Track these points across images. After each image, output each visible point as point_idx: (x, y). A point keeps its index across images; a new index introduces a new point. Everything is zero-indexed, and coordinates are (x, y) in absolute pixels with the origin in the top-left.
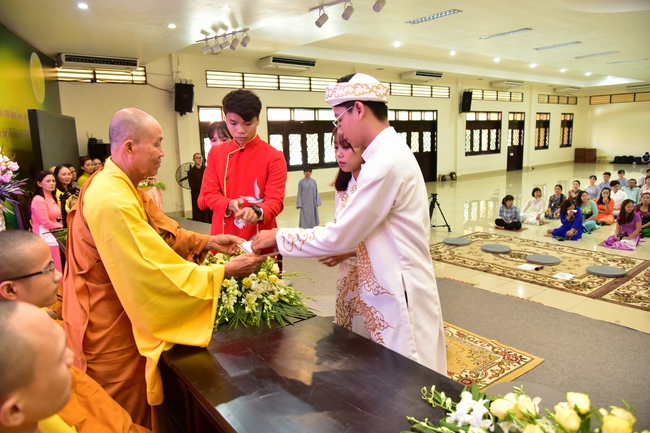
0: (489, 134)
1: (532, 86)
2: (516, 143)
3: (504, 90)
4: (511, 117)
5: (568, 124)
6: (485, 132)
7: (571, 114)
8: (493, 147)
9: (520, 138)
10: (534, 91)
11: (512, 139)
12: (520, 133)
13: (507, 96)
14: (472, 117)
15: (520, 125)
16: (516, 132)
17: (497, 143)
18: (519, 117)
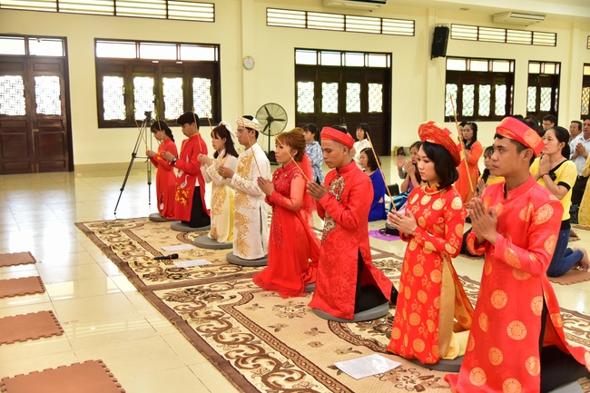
0: (493, 93)
2: (546, 107)
3: (519, 27)
4: (535, 69)
6: (485, 90)
8: (500, 111)
9: (554, 100)
11: (538, 101)
12: (553, 94)
13: (526, 37)
14: (459, 66)
15: (553, 81)
16: (546, 92)
17: (509, 106)
18: (549, 70)
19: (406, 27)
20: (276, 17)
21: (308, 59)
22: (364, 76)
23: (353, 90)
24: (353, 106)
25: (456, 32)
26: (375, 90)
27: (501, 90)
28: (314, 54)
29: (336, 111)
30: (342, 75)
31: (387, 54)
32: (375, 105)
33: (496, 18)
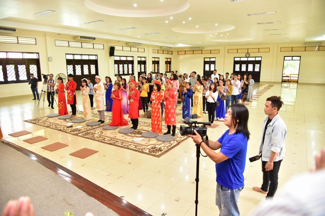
0: (128, 66)
1: (148, 46)
2: (143, 70)
3: (134, 47)
4: (139, 59)
5: (168, 63)
6: (126, 66)
7: (170, 59)
8: (130, 72)
9: (145, 68)
10: (150, 48)
11: (141, 69)
12: (145, 66)
13: (136, 49)
14: (118, 58)
15: (144, 63)
16: (143, 66)
17: (133, 71)
18: (143, 59)
19: (101, 47)
20: (58, 43)
21: (70, 57)
22: (89, 62)
23: (86, 67)
24: (86, 72)
25: (116, 48)
26: (93, 67)
27: (130, 66)
28: (72, 56)
29: (81, 74)
30: (82, 62)
31: (96, 55)
32: (93, 72)
33: (127, 44)
